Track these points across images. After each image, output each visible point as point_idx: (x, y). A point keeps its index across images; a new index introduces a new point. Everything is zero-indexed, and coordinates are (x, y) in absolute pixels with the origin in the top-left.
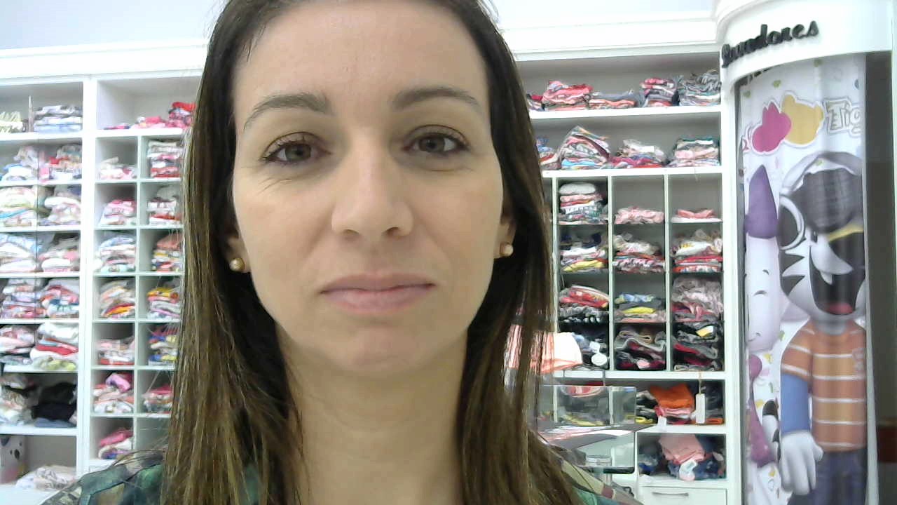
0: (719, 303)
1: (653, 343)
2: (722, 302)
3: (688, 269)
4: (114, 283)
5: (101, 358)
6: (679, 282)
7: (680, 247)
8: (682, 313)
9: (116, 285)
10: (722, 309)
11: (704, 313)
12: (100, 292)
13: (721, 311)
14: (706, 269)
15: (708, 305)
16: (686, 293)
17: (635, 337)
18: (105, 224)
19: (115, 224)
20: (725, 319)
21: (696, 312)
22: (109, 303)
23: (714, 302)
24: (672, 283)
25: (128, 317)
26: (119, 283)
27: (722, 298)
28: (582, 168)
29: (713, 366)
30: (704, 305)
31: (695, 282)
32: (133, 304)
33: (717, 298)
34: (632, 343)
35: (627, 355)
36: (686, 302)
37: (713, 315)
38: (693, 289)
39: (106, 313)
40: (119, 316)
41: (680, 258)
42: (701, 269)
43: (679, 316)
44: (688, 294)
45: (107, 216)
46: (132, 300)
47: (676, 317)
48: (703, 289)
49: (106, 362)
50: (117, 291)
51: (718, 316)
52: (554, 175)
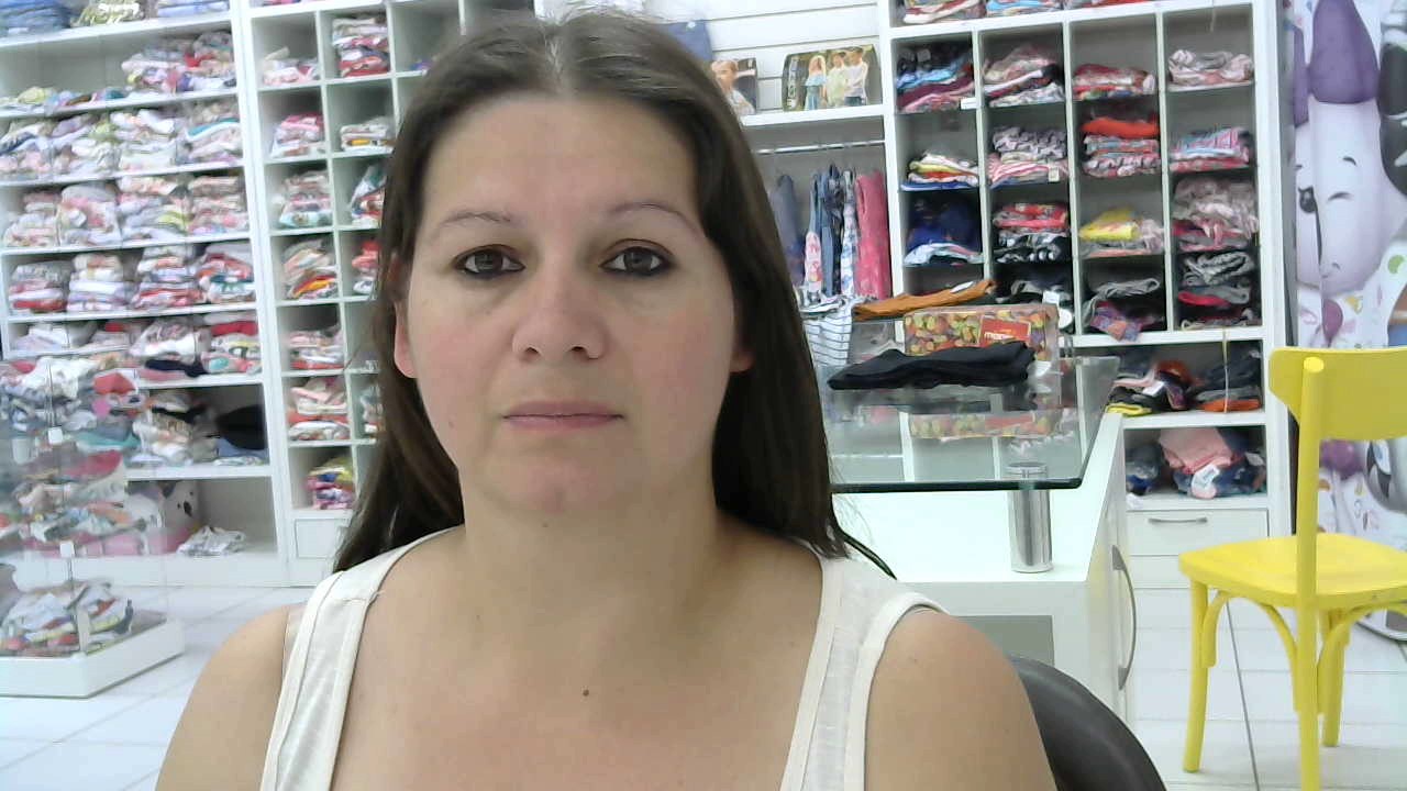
0: (1252, 218)
2: (1257, 215)
4: (302, 245)
5: (294, 359)
6: (1184, 187)
8: (1191, 237)
9: (304, 249)
10: (1255, 225)
11: (1226, 235)
12: (284, 260)
13: (1254, 231)
15: (1232, 222)
16: (1197, 204)
18: (280, 154)
19: (295, 153)
20: (1261, 242)
21: (1213, 235)
22: (298, 275)
23: (1243, 215)
24: (1173, 191)
25: (328, 295)
26: (310, 243)
27: (1255, 209)
28: (1021, 12)
29: (1245, 318)
30: (1226, 222)
31: (1210, 186)
32: (333, 275)
33: (1249, 210)
36: (1196, 218)
37: (1241, 237)
38: (1209, 197)
39: (295, 291)
40: (314, 295)
43: (1186, 242)
44: (1200, 207)
45: (280, 142)
46: (331, 268)
47: (1181, 244)
48: (1224, 197)
49: (302, 366)
50: (308, 256)
51: (1249, 237)
52: (975, 27)
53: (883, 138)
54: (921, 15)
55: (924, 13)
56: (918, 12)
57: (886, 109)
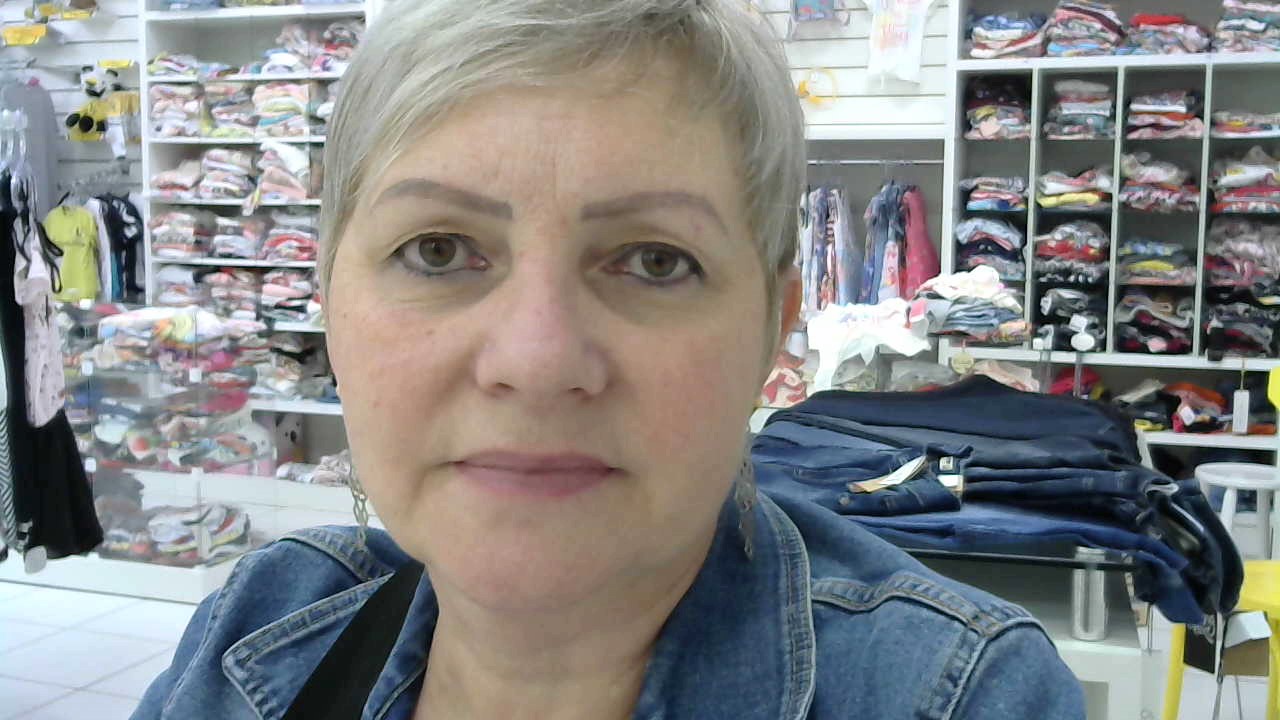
1: (1174, 314)
3: (1234, 208)
6: (1219, 225)
7: (1225, 174)
8: (1221, 272)
11: (1254, 273)
14: (1263, 207)
15: (1262, 261)
17: (1147, 305)
21: (1243, 272)
23: (1273, 257)
24: (1208, 226)
28: (1079, 54)
29: (1264, 351)
30: (1256, 261)
31: (1243, 226)
33: (1278, 251)
34: (1141, 313)
35: (1133, 330)
36: (1227, 256)
37: (1269, 276)
38: (1244, 236)
41: (1224, 191)
42: (1255, 208)
43: (1217, 277)
44: (1230, 243)
47: (1212, 279)
48: (1255, 237)
51: (1276, 277)
52: (1036, 65)
53: (943, 158)
54: (987, 51)
55: (989, 48)
56: (984, 47)
57: (948, 135)
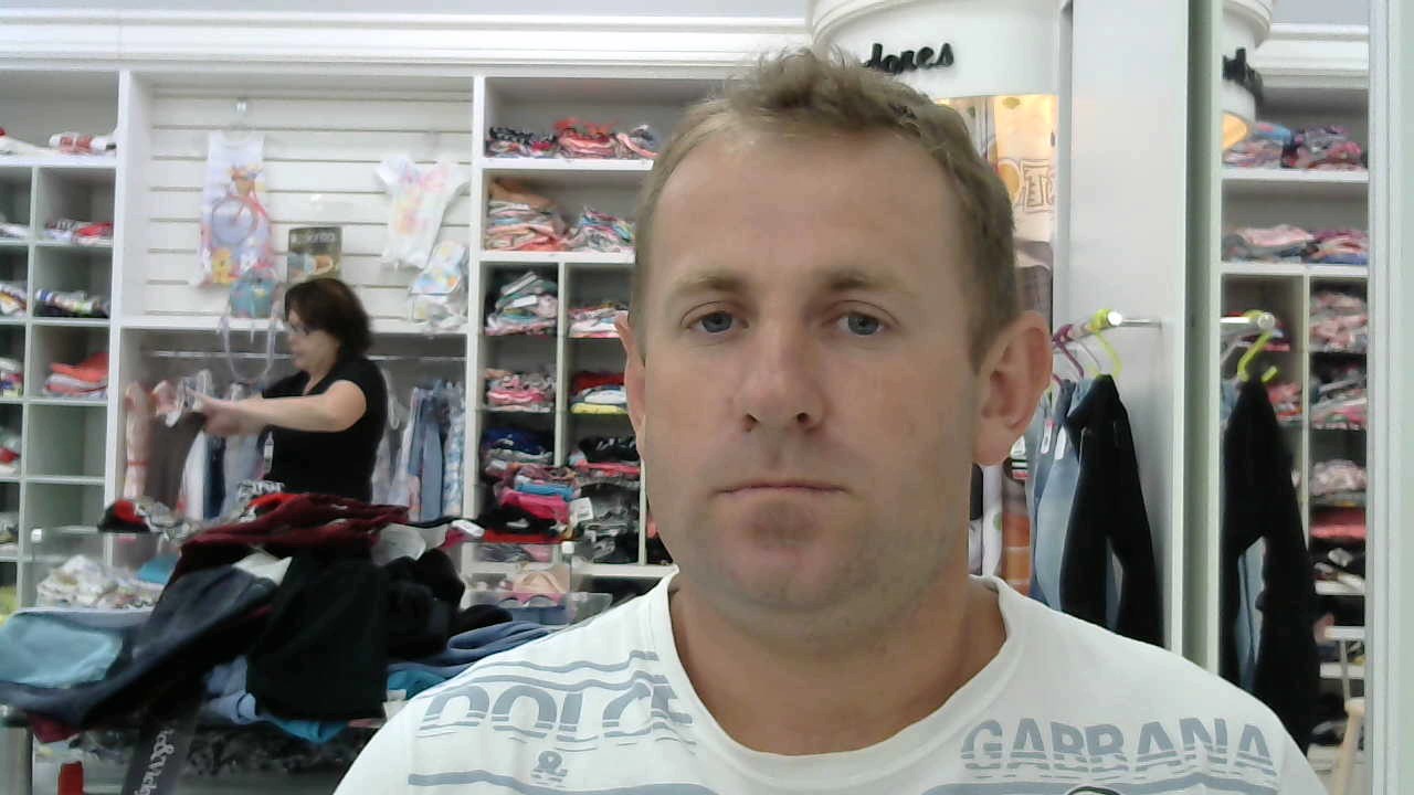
52: (562, 258)
53: (463, 354)
57: (471, 330)
